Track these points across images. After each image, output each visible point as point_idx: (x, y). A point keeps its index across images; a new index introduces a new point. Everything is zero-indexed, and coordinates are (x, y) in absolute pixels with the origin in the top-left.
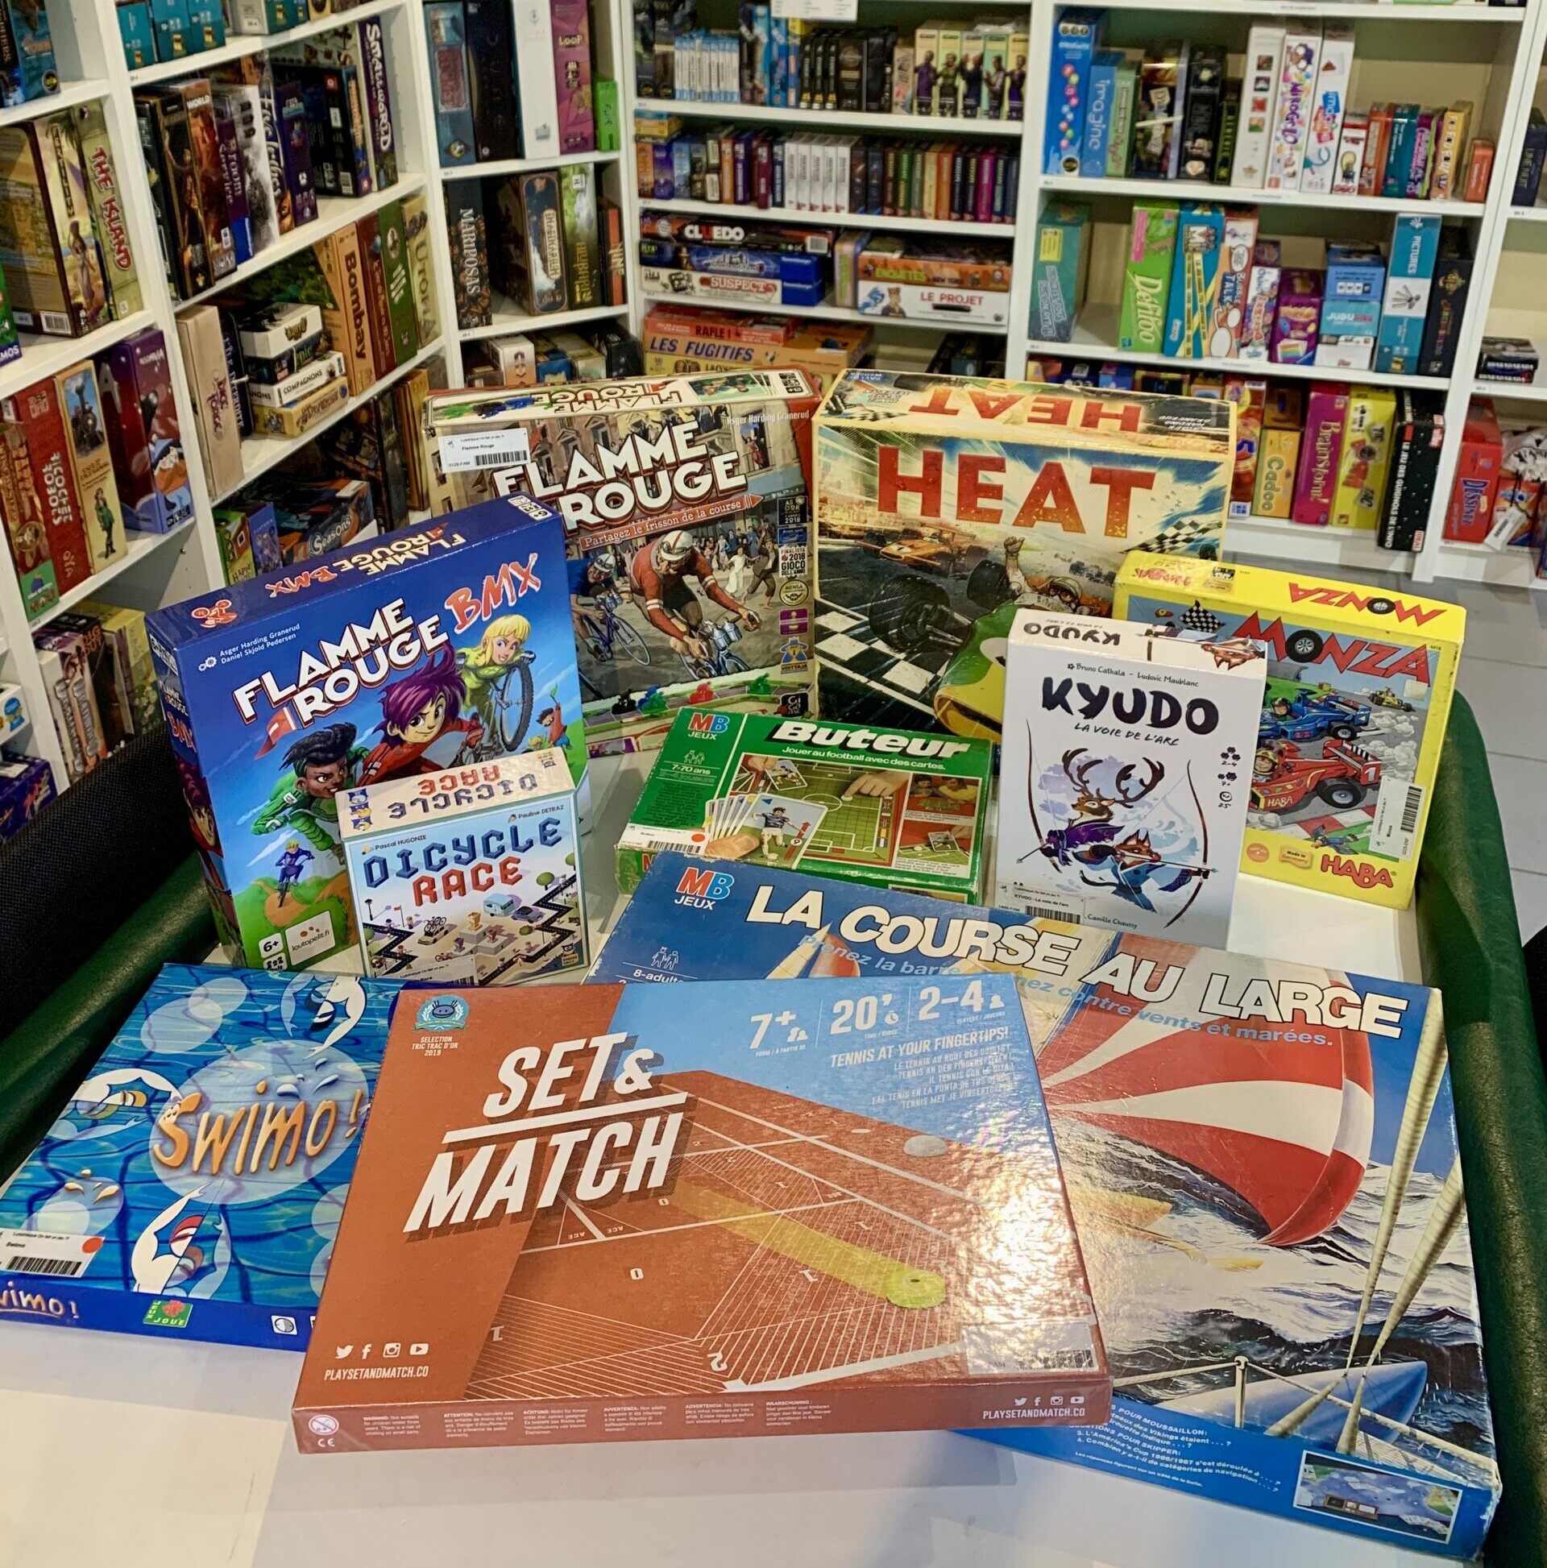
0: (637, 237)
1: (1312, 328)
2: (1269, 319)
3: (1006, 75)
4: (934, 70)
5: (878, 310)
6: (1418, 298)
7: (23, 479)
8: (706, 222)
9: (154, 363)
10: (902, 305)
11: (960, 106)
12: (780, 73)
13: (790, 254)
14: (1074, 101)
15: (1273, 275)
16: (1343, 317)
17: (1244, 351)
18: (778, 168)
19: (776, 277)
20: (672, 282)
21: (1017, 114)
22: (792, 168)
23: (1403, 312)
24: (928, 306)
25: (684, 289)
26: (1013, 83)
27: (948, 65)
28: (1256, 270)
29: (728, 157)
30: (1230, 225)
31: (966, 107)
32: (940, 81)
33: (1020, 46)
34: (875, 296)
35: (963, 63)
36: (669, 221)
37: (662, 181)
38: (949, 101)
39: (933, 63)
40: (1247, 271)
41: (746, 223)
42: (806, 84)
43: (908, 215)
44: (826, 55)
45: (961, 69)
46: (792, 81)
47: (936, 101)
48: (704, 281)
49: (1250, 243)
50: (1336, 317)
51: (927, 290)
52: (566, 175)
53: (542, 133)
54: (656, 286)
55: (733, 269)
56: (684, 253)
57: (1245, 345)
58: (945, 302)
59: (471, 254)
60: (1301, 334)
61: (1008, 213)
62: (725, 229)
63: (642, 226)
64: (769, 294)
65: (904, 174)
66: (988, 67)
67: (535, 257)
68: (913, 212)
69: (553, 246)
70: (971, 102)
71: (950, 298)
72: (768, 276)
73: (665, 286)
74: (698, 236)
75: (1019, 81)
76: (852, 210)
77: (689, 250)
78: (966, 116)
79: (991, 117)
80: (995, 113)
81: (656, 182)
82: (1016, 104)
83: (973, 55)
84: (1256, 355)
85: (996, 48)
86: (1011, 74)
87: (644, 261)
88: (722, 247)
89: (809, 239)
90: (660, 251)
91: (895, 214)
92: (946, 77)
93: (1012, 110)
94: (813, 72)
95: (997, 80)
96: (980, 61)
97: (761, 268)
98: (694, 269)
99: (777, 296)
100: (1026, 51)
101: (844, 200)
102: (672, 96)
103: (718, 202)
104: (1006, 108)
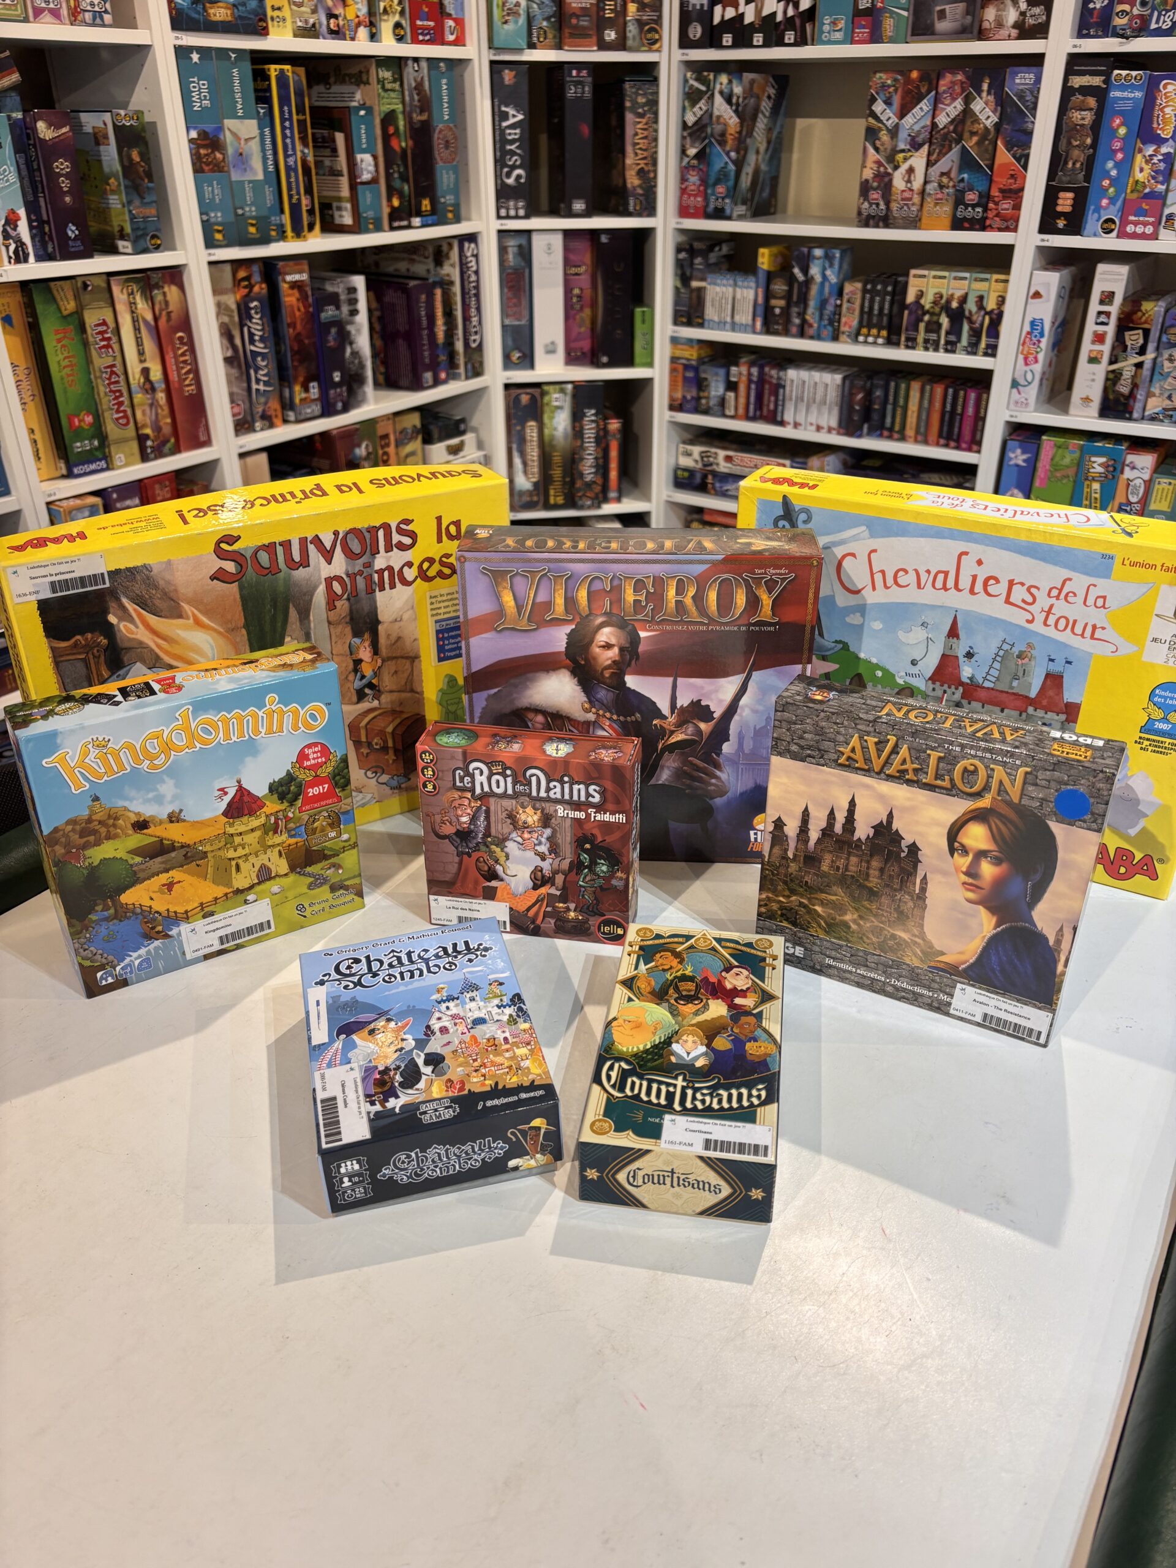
3: (987, 313)
4: (923, 307)
11: (942, 342)
18: (782, 390)
21: (992, 351)
22: (792, 392)
26: (991, 320)
27: (935, 303)
29: (745, 378)
30: (1130, 459)
31: (947, 343)
32: (927, 318)
33: (1001, 285)
35: (949, 302)
37: (689, 397)
38: (933, 336)
39: (922, 301)
45: (947, 308)
47: (921, 336)
61: (974, 442)
66: (971, 306)
70: (952, 338)
75: (997, 319)
76: (840, 432)
78: (947, 351)
79: (969, 353)
80: (972, 349)
81: (684, 397)
82: (992, 341)
83: (958, 294)
85: (980, 287)
86: (990, 313)
92: (932, 314)
93: (988, 346)
95: (977, 318)
96: (964, 300)
100: (1005, 290)
101: (835, 422)
102: (702, 325)
103: (733, 417)
104: (983, 345)
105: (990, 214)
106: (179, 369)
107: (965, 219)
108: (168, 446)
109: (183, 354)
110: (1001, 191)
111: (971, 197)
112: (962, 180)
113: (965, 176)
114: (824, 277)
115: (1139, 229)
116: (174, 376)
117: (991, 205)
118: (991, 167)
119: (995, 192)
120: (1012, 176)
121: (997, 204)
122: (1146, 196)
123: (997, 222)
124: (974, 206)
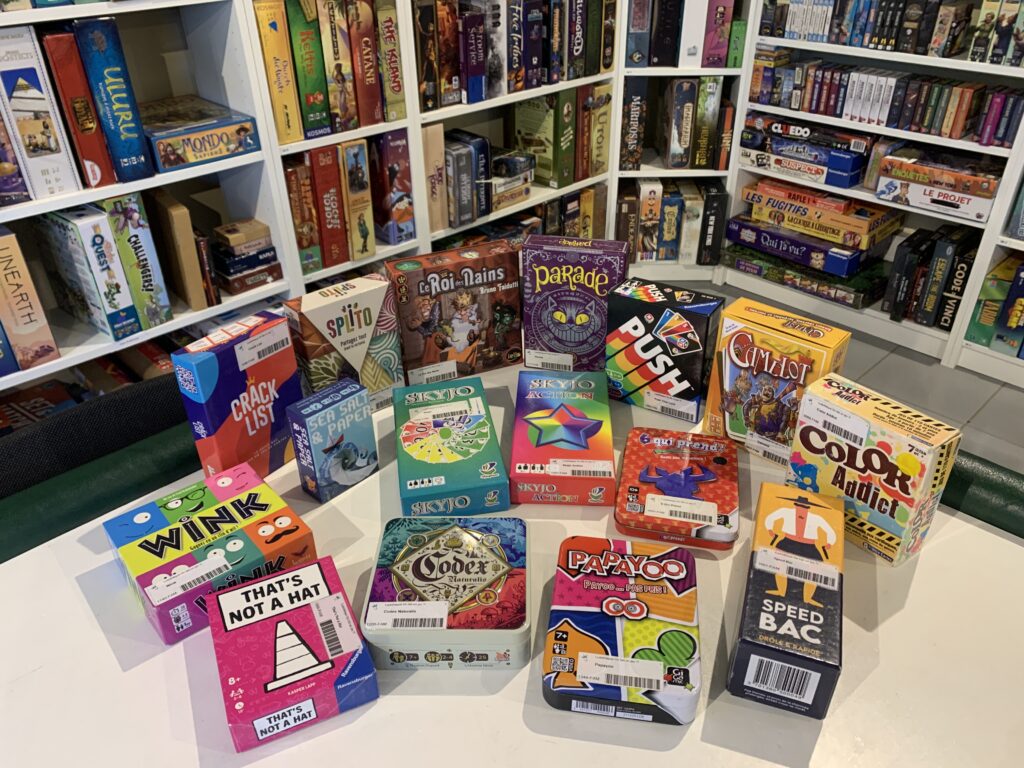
0: (743, 128)
5: (890, 197)
7: (306, 197)
8: (787, 122)
9: (399, 146)
10: (908, 196)
11: (989, 54)
12: (862, 20)
13: (837, 150)
18: (842, 90)
19: (824, 165)
20: (758, 160)
22: (853, 90)
24: (928, 199)
25: (764, 165)
27: (986, 22)
29: (811, 79)
31: (993, 56)
34: (890, 187)
36: (764, 120)
37: (765, 92)
41: (813, 126)
42: (877, 31)
43: (929, 133)
44: (895, 10)
45: (997, 26)
46: (869, 27)
48: (778, 162)
51: (929, 189)
52: (704, 82)
53: (693, 51)
54: (747, 161)
55: (797, 155)
56: (768, 141)
58: (941, 198)
59: (635, 125)
62: (798, 128)
63: (746, 121)
64: (818, 176)
65: (933, 103)
66: (1020, 26)
67: (675, 132)
68: (933, 131)
69: (687, 126)
70: (999, 51)
71: (945, 196)
72: (819, 163)
73: (753, 162)
74: (780, 131)
77: (772, 140)
78: (992, 62)
80: (1016, 62)
81: (762, 92)
83: (1009, 14)
87: (743, 144)
88: (794, 140)
89: (853, 141)
90: (754, 137)
91: (919, 131)
92: (983, 31)
94: (884, 21)
96: (1014, 20)
97: (816, 156)
98: (773, 153)
99: (823, 177)
101: (884, 117)
102: (782, 36)
103: (798, 110)
106: (363, 65)
109: (367, 54)
116: (359, 70)
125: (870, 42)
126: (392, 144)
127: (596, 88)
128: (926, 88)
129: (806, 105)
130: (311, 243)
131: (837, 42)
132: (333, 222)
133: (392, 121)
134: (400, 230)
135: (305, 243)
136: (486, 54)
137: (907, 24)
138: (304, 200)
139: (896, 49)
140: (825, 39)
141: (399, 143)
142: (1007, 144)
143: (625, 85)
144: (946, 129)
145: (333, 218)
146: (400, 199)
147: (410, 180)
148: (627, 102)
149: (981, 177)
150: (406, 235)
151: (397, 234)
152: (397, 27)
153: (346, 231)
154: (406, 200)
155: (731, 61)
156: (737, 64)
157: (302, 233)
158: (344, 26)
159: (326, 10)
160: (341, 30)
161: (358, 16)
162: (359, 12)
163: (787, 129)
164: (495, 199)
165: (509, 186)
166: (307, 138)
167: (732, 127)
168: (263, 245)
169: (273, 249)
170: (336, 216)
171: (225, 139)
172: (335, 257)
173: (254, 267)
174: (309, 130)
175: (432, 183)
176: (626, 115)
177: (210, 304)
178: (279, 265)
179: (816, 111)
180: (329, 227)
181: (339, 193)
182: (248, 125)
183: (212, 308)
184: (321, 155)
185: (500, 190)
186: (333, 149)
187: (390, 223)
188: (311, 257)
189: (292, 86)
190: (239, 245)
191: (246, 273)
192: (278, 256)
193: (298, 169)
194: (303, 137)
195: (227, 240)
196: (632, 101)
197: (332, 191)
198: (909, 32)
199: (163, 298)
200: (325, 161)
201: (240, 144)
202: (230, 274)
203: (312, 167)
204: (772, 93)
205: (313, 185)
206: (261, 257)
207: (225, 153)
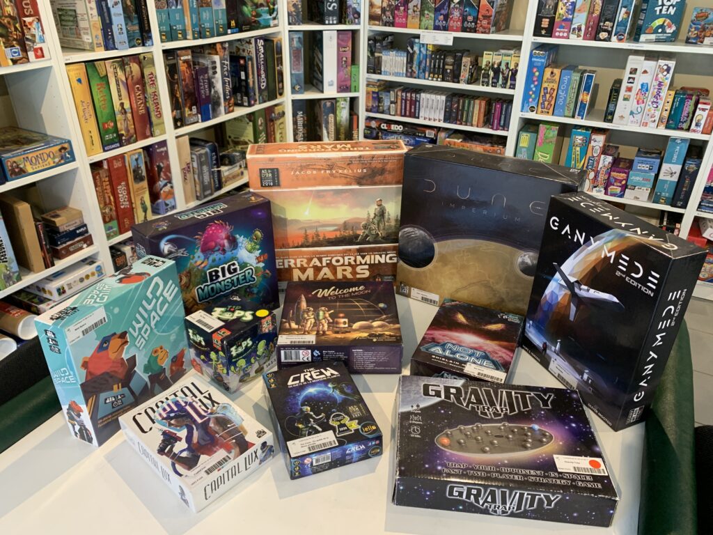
0: (364, 127)
1: (624, 182)
2: (606, 177)
6: (675, 173)
7: (106, 189)
8: (389, 122)
9: (162, 152)
11: (491, 82)
12: (423, 65)
13: (419, 137)
14: (536, 83)
15: (610, 159)
16: (638, 178)
17: (594, 189)
18: (418, 103)
21: (513, 87)
22: (423, 103)
23: (668, 178)
26: (512, 73)
27: (486, 65)
28: (603, 156)
29: (399, 98)
30: (593, 137)
31: (492, 83)
32: (483, 72)
33: (516, 59)
35: (493, 65)
36: (376, 122)
37: (374, 106)
38: (486, 80)
40: (599, 156)
41: (404, 124)
42: (432, 70)
43: (466, 125)
44: (440, 59)
45: (492, 67)
46: (427, 69)
49: (601, 145)
50: (634, 178)
52: (339, 101)
53: (331, 83)
56: (380, 134)
57: (595, 187)
59: (301, 128)
60: (619, 184)
61: (506, 126)
62: (396, 126)
63: (366, 123)
65: (466, 108)
66: (503, 67)
67: (325, 132)
68: (468, 124)
69: (332, 128)
70: (495, 81)
74: (386, 128)
75: (515, 73)
76: (445, 121)
77: (382, 133)
78: (492, 86)
79: (502, 87)
80: (504, 86)
81: (372, 106)
82: (513, 82)
83: (497, 61)
84: (600, 191)
86: (511, 70)
87: (365, 136)
88: (394, 133)
89: (427, 132)
90: (372, 133)
91: (461, 124)
92: (485, 70)
93: (511, 84)
94: (435, 66)
95: (506, 72)
96: (500, 64)
97: (408, 142)
101: (442, 117)
102: (380, 73)
103: (394, 115)
104: (509, 84)
105: (478, 26)
106: (137, 102)
107: (467, 27)
108: (133, 138)
109: (139, 95)
110: (483, 16)
111: (470, 18)
112: (466, 11)
113: (467, 9)
114: (420, 51)
115: (561, 34)
116: (134, 106)
117: (478, 22)
118: (479, 7)
119: (480, 17)
120: (487, 10)
121: (481, 21)
122: (564, 20)
123: (481, 29)
124: (471, 22)
125: (429, 76)
126: (158, 151)
127: (276, 108)
128: (461, 101)
129: (399, 112)
130: (111, 219)
131: (411, 76)
132: (124, 204)
133: (157, 136)
134: (167, 205)
135: (107, 219)
136: (210, 91)
137: (447, 67)
138: (105, 191)
139: (443, 80)
140: (404, 75)
141: (162, 149)
142: (506, 129)
143: (293, 105)
144: (475, 122)
145: (124, 201)
146: (165, 185)
147: (170, 173)
148: (295, 115)
149: (496, 148)
150: (170, 208)
151: (165, 207)
152: (156, 77)
153: (133, 208)
154: (169, 185)
155: (353, 89)
156: (356, 90)
157: (105, 213)
158: (124, 79)
159: (112, 70)
160: (122, 81)
161: (131, 72)
162: (132, 69)
163: (390, 127)
164: (223, 180)
165: (231, 171)
166: (105, 151)
167: (358, 127)
168: (78, 224)
169: (85, 225)
170: (126, 200)
171: (52, 156)
172: (127, 226)
173: (74, 239)
174: (105, 146)
175: (185, 173)
176: (295, 123)
177: (47, 267)
178: (90, 236)
179: (405, 116)
180: (122, 207)
181: (127, 185)
182: (66, 145)
183: (48, 270)
184: (115, 161)
185: (226, 174)
186: (122, 156)
187: (160, 201)
188: (111, 228)
189: (93, 120)
190: (62, 225)
191: (69, 243)
192: (89, 230)
193: (101, 172)
194: (102, 150)
195: (54, 222)
196: (297, 114)
197: (123, 183)
198: (449, 71)
199: (14, 266)
200: (117, 165)
201: (62, 158)
202: (58, 245)
203: (109, 169)
204: (379, 106)
205: (111, 181)
206: (78, 232)
207: (52, 165)
